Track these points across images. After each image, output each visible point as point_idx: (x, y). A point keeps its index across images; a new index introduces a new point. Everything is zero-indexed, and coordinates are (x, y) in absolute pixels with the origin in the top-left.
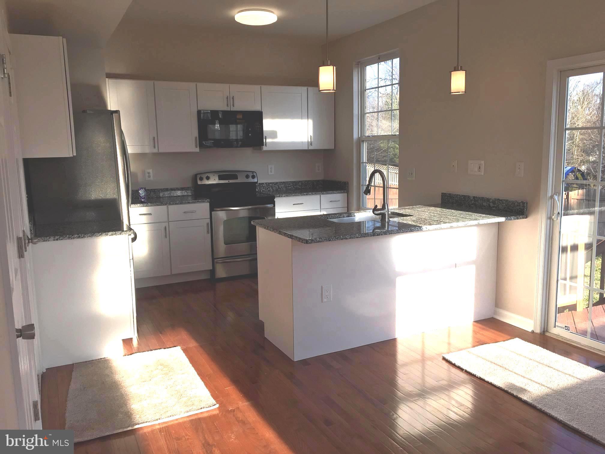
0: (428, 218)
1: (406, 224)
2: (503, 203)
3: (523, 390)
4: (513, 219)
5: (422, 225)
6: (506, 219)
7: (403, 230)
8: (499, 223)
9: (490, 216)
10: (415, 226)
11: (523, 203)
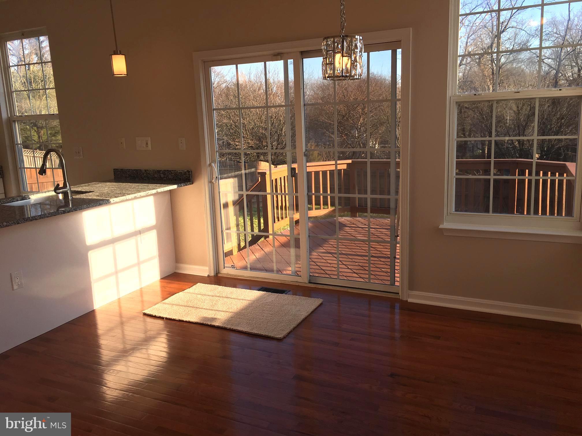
0: (110, 192)
1: (91, 199)
2: (172, 173)
3: (214, 319)
4: (183, 186)
5: (109, 198)
6: (178, 187)
7: (93, 204)
8: (171, 191)
9: (164, 185)
10: (103, 200)
11: (188, 171)
